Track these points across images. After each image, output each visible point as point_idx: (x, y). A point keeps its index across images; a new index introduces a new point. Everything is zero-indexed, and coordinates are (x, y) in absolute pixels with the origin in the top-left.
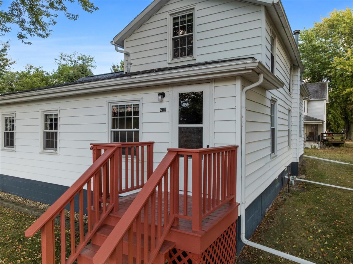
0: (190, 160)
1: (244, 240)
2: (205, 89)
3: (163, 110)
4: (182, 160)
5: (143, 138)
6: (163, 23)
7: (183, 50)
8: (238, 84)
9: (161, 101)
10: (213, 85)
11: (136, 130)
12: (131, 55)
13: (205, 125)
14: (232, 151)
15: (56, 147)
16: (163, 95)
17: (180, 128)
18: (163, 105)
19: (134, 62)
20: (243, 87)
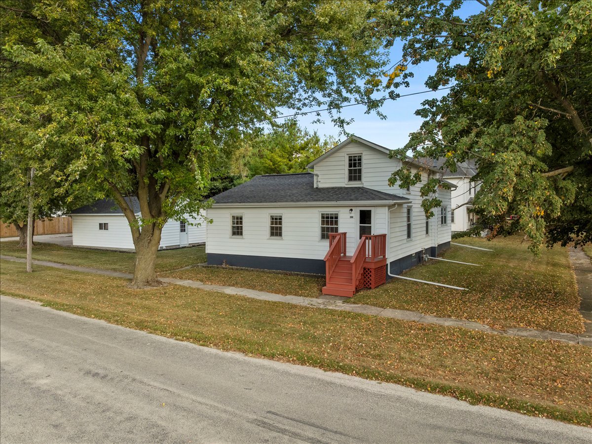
0: (370, 241)
1: (389, 274)
2: (372, 209)
3: (352, 217)
4: (367, 241)
5: (341, 231)
6: (343, 159)
7: (355, 177)
8: (387, 208)
9: (351, 213)
10: (376, 208)
11: (336, 226)
12: (320, 176)
13: (372, 225)
14: (384, 236)
15: (281, 236)
16: (351, 210)
17: (360, 226)
18: (352, 215)
19: (322, 181)
20: (389, 209)
